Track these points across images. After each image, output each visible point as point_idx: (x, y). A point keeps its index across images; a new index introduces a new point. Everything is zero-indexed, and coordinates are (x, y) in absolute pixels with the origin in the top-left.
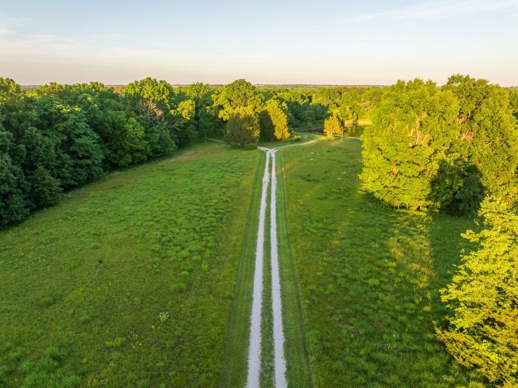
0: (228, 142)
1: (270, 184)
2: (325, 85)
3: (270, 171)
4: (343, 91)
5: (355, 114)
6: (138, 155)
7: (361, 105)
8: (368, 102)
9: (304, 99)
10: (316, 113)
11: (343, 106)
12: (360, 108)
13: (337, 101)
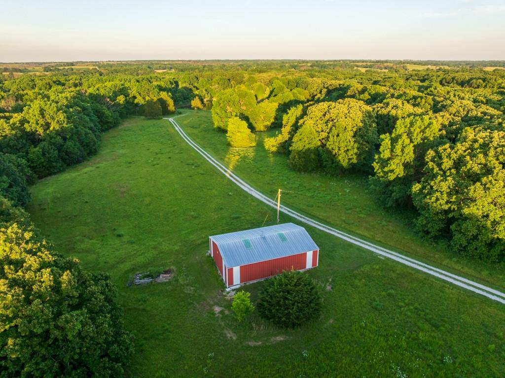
0: (146, 116)
1: (179, 130)
2: (179, 61)
3: (177, 126)
4: (199, 77)
5: (209, 94)
6: (109, 124)
7: (213, 87)
8: (217, 85)
9: (172, 84)
10: (183, 95)
11: (201, 89)
12: (212, 90)
13: (196, 84)
